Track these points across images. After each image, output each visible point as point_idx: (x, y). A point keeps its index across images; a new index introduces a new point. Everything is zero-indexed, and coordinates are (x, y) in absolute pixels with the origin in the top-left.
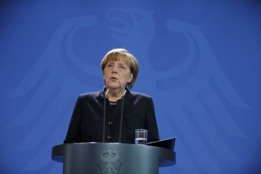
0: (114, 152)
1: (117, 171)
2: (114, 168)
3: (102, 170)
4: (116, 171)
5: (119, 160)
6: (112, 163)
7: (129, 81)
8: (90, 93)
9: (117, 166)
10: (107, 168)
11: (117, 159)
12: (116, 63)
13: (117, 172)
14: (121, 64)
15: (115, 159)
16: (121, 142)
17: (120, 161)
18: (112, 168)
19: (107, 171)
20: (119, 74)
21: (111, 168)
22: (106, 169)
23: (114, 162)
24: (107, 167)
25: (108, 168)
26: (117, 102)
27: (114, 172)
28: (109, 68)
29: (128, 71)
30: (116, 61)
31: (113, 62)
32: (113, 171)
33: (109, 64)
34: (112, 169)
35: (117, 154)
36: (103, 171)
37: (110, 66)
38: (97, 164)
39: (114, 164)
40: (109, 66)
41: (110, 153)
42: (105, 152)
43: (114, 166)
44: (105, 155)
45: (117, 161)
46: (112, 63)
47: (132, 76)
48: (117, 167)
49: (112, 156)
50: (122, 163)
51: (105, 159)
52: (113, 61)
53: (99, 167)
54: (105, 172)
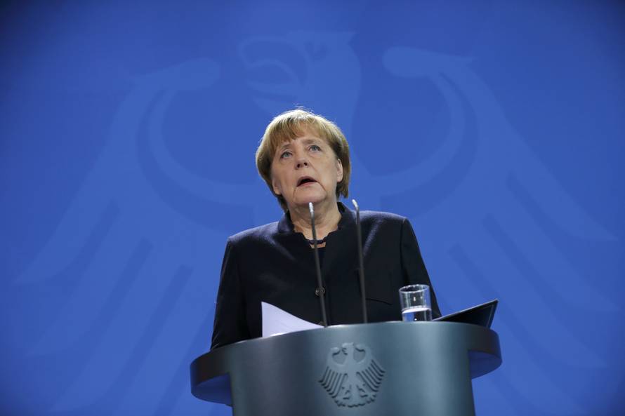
0: (359, 347)
1: (374, 393)
2: (364, 385)
3: (334, 395)
4: (371, 394)
5: (375, 364)
6: (358, 373)
7: (340, 179)
8: (255, 229)
9: (373, 381)
10: (347, 388)
11: (370, 362)
12: (298, 143)
13: (374, 396)
14: (309, 142)
15: (363, 364)
16: (370, 321)
17: (377, 366)
18: (361, 387)
19: (347, 396)
20: (313, 165)
21: (357, 387)
22: (345, 391)
23: (363, 372)
24: (346, 386)
25: (350, 387)
26: (325, 240)
27: (366, 396)
28: (284, 161)
29: (330, 153)
30: (295, 139)
31: (287, 143)
32: (363, 394)
33: (279, 151)
34: (361, 390)
35: (368, 351)
36: (337, 398)
37: (284, 156)
38: (321, 381)
39: (362, 374)
40: (282, 157)
41: (350, 351)
42: (336, 349)
43: (365, 381)
44: (336, 356)
45: (369, 368)
46: (287, 147)
47: (340, 166)
48: (371, 382)
49: (355, 357)
50: (382, 372)
51: (340, 366)
52: (290, 141)
53: (326, 388)
54: (345, 398)
